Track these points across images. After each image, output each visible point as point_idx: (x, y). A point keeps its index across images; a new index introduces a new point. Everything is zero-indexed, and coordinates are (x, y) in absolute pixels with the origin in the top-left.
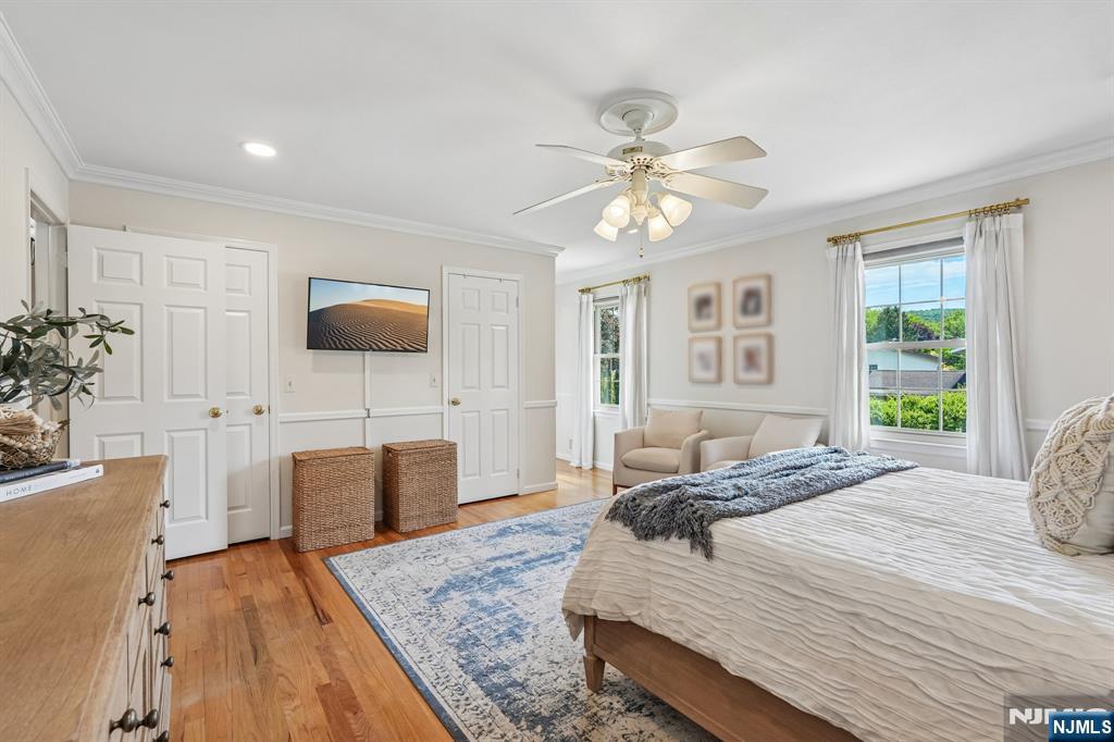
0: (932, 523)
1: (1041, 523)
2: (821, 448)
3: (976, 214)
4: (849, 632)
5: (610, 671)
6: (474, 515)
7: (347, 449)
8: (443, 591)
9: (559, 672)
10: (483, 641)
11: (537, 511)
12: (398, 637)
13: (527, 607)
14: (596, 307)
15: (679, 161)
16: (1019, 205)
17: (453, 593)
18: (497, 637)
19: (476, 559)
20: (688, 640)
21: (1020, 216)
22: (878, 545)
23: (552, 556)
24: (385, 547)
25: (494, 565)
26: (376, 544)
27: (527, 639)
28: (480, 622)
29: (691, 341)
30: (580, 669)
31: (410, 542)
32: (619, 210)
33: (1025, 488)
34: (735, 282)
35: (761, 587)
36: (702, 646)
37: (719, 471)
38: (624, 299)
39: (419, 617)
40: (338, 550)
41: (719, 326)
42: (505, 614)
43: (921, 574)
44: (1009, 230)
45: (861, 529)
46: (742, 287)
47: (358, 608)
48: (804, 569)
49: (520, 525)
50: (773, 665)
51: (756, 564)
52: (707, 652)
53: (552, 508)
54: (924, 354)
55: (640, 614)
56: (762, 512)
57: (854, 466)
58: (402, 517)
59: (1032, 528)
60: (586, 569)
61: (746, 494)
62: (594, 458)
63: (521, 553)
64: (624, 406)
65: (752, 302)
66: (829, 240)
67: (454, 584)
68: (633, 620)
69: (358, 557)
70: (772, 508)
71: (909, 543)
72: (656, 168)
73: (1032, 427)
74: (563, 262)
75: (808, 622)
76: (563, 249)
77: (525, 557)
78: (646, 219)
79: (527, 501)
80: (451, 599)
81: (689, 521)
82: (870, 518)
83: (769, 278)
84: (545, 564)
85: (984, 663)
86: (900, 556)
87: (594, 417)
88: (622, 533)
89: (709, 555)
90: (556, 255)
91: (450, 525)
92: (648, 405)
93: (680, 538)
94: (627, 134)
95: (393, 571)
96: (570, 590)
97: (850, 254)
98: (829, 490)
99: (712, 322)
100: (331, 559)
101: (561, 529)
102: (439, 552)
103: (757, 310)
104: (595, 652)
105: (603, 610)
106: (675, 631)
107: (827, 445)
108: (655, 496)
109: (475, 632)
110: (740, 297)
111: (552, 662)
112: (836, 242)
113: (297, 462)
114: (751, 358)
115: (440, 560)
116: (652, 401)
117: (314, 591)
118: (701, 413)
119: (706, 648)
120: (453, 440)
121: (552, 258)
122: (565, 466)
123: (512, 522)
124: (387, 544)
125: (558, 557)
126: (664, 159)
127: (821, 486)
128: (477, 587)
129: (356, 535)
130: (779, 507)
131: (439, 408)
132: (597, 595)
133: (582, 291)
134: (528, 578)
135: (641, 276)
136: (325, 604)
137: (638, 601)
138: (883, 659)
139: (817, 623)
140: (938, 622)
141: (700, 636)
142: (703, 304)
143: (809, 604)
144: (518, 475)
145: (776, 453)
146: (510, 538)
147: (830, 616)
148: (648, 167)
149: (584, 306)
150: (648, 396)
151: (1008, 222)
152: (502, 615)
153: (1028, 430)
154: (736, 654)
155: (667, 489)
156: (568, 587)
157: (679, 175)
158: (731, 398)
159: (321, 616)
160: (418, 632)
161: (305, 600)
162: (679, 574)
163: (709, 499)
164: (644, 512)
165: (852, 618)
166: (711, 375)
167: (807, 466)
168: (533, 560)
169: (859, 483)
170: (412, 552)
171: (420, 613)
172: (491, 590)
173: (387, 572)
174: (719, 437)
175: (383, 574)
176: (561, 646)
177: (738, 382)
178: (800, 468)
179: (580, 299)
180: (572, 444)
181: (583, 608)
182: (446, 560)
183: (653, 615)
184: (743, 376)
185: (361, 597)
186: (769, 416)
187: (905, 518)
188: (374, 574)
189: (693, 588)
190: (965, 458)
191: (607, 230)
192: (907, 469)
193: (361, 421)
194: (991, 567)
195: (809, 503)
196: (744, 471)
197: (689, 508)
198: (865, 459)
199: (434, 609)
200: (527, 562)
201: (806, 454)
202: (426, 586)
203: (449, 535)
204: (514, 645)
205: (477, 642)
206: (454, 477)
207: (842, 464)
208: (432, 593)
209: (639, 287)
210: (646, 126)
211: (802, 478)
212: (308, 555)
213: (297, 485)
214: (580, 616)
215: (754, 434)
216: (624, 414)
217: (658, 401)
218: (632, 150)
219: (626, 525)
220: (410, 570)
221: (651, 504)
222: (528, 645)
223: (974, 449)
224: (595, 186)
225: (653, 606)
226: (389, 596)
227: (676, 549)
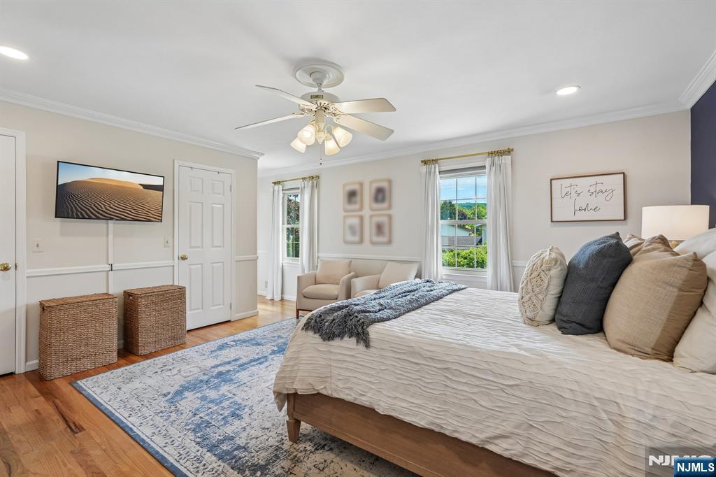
0: (478, 316)
1: (523, 312)
2: (418, 280)
3: (491, 154)
4: (443, 378)
5: (305, 427)
6: (199, 337)
7: (92, 296)
8: (179, 393)
9: (271, 434)
10: (213, 423)
11: (245, 330)
12: (144, 432)
13: (243, 395)
14: (284, 194)
15: (344, 107)
16: (509, 152)
17: (187, 394)
18: (223, 418)
19: (203, 367)
20: (356, 398)
21: (510, 157)
22: (455, 331)
23: (259, 359)
24: (127, 368)
25: (216, 371)
26: (119, 366)
27: (246, 417)
28: (210, 411)
29: (345, 217)
30: (284, 430)
31: (149, 361)
32: (308, 134)
33: (517, 296)
34: (371, 183)
35: (397, 360)
36: (364, 401)
37: (367, 296)
38: (303, 189)
39: (161, 414)
40: (85, 374)
41: (361, 209)
42: (228, 402)
43: (476, 343)
44: (505, 164)
45: (446, 324)
46: (375, 185)
47: (108, 416)
48: (420, 348)
49: (234, 341)
50: (404, 404)
51: (395, 348)
52: (367, 404)
53: (255, 328)
54: (462, 227)
55: (325, 388)
56: (395, 318)
57: (439, 289)
58: (141, 343)
59: (520, 315)
60: (290, 363)
61: (385, 308)
62: (282, 293)
63: (236, 360)
64: (302, 259)
65: (380, 195)
66: (422, 162)
67: (188, 387)
68: (321, 392)
69: (103, 378)
70: (400, 315)
71: (469, 328)
72: (331, 110)
73: (514, 265)
74: (263, 163)
75: (423, 377)
76: (263, 155)
77: (240, 362)
78: (324, 140)
79: (238, 325)
80: (187, 398)
81: (355, 326)
82: (449, 317)
83: (390, 181)
84: (254, 365)
85: (506, 383)
86: (466, 335)
87: (282, 266)
88: (313, 338)
89: (367, 346)
90: (259, 158)
91: (182, 346)
92: (318, 257)
93: (350, 337)
94: (311, 86)
95: (136, 384)
96: (278, 378)
97: (433, 170)
98: (427, 303)
99: (357, 207)
100: (79, 382)
101: (263, 341)
102: (173, 366)
103: (383, 200)
104: (295, 417)
105: (301, 387)
106: (347, 395)
107: (421, 279)
108: (333, 313)
109: (207, 418)
110: (373, 191)
111: (264, 429)
112: (425, 163)
113: (44, 307)
114: (379, 228)
115: (175, 371)
116: (320, 255)
117: (64, 409)
118: (351, 262)
119: (366, 401)
120: (182, 284)
121: (255, 160)
122: (263, 300)
123: (228, 340)
124: (128, 365)
125: (262, 360)
126: (336, 105)
127: (423, 301)
128: (205, 387)
129: (101, 361)
130: (403, 314)
131: (170, 262)
132: (297, 379)
133: (275, 183)
134: (243, 376)
135: (314, 175)
136: (77, 418)
137: (324, 379)
138: (461, 390)
139: (428, 376)
140: (486, 366)
141: (363, 395)
142: (352, 195)
143: (423, 366)
144: (231, 307)
145: (397, 284)
146: (228, 350)
147: (434, 371)
148: (326, 108)
149: (276, 193)
150: (318, 252)
151: (505, 160)
152: (226, 404)
153: (513, 266)
154: (383, 401)
155: (340, 308)
156: (276, 377)
157: (344, 116)
158: (368, 252)
159: (73, 428)
160: (161, 425)
161: (56, 417)
162: (349, 359)
163: (365, 312)
164: (327, 324)
165: (445, 371)
166: (356, 238)
167: (415, 291)
168: (245, 364)
169: (441, 298)
170: (151, 368)
171: (161, 412)
172: (216, 387)
173: (130, 386)
174: (361, 276)
175: (127, 388)
176: (269, 417)
177: (373, 243)
178: (411, 291)
179: (274, 188)
180: (267, 284)
181: (287, 389)
182: (179, 371)
183: (333, 386)
184: (376, 239)
185: (109, 407)
186: (390, 262)
187: (465, 315)
188: (120, 389)
189: (358, 367)
190: (486, 283)
191: (299, 145)
192: (463, 289)
193: (104, 274)
194: (505, 336)
195: (418, 311)
196: (382, 295)
197: (356, 319)
198: (443, 285)
199: (173, 408)
200: (241, 366)
201: (413, 284)
202: (165, 392)
203: (180, 353)
204: (237, 422)
205: (208, 424)
206: (184, 311)
207: (432, 288)
208: (170, 396)
209: (313, 183)
210: (325, 83)
211: (414, 297)
212: (56, 382)
213: (44, 327)
214: (285, 394)
215: (381, 273)
216: (302, 263)
217: (325, 255)
218: (317, 97)
219: (315, 333)
220: (150, 382)
221: (331, 318)
222: (247, 419)
223: (490, 277)
224: (292, 116)
225: (333, 381)
226: (135, 403)
227: (348, 344)
